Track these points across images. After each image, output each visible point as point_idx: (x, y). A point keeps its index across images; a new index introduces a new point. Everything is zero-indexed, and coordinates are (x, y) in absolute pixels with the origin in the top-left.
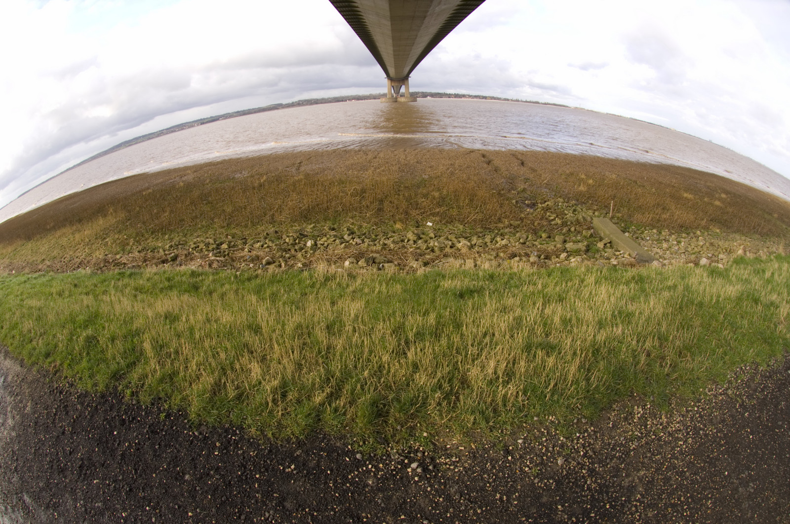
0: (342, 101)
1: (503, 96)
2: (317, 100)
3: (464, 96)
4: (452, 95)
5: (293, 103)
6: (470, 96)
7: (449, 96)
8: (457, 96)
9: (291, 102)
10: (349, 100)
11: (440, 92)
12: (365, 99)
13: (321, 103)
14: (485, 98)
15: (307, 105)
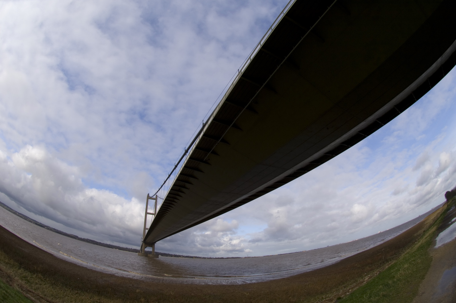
0: (111, 248)
1: (203, 256)
2: (98, 242)
3: (179, 256)
4: (173, 255)
5: (84, 239)
6: (183, 256)
7: (171, 256)
8: (176, 256)
9: (83, 238)
10: (115, 248)
11: (166, 253)
12: (124, 250)
13: (99, 245)
14: (192, 257)
15: (92, 243)
